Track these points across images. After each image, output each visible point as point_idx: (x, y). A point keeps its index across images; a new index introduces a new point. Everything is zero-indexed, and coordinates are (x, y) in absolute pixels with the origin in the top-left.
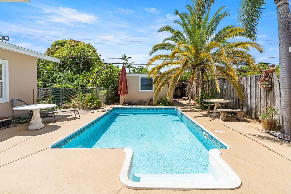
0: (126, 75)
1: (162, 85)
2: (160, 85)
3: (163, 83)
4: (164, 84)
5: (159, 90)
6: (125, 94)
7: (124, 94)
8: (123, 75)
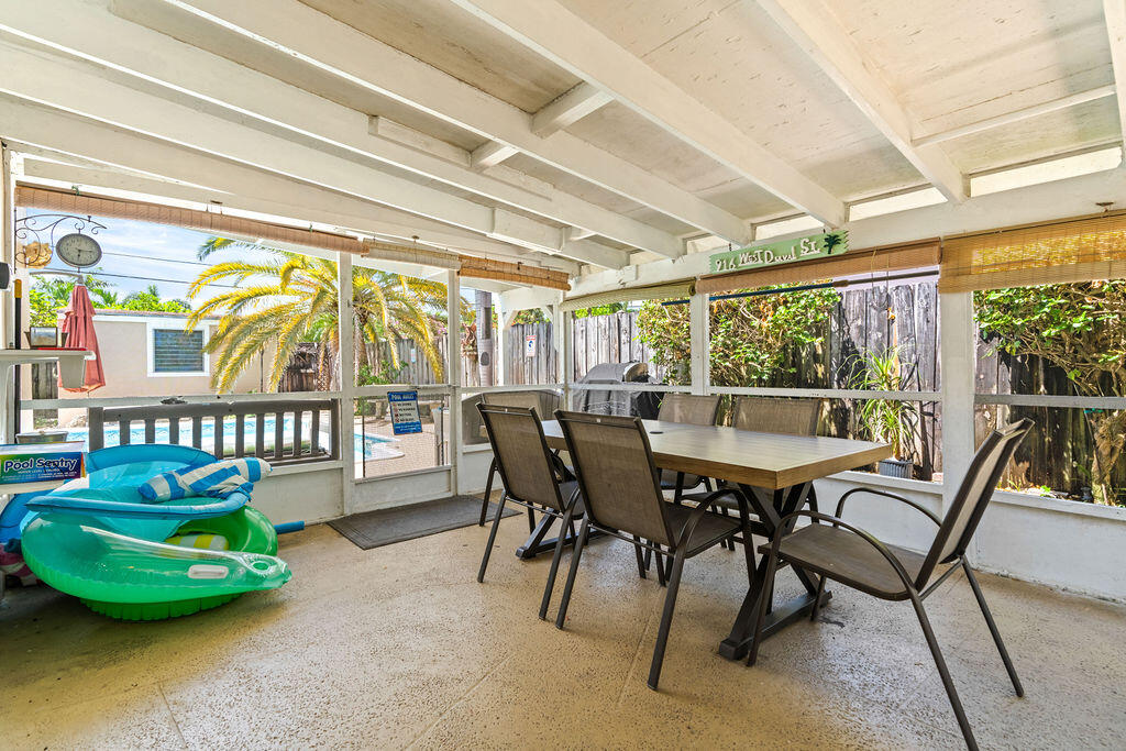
0: (94, 318)
1: (244, 356)
2: (236, 354)
3: (247, 349)
4: (250, 349)
5: (235, 370)
6: (90, 385)
7: (87, 387)
8: (81, 315)
